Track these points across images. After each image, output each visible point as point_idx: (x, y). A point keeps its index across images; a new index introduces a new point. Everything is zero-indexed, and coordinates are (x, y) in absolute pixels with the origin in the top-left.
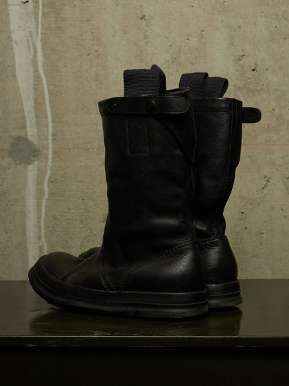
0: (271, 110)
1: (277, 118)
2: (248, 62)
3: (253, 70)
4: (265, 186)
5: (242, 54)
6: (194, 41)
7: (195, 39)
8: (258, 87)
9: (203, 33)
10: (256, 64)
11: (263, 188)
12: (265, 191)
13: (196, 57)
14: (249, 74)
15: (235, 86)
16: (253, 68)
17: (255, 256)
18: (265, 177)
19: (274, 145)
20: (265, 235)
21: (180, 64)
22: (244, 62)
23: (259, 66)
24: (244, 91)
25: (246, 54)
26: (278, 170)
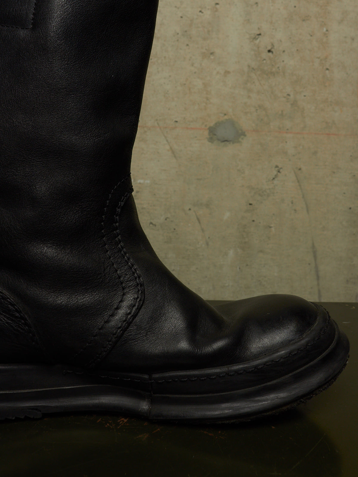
0: (285, 95)
1: (292, 105)
2: (264, 42)
3: (269, 51)
4: (276, 176)
5: (258, 33)
6: (207, 14)
7: (209, 12)
8: (274, 70)
9: (218, 6)
10: (273, 45)
11: (274, 179)
12: (275, 182)
13: (209, 31)
14: (265, 55)
15: (249, 66)
16: (269, 48)
17: (261, 251)
18: (277, 167)
19: (287, 133)
20: (273, 229)
21: (191, 38)
22: (260, 41)
23: (275, 47)
24: (259, 73)
25: (262, 34)
26: (290, 160)
